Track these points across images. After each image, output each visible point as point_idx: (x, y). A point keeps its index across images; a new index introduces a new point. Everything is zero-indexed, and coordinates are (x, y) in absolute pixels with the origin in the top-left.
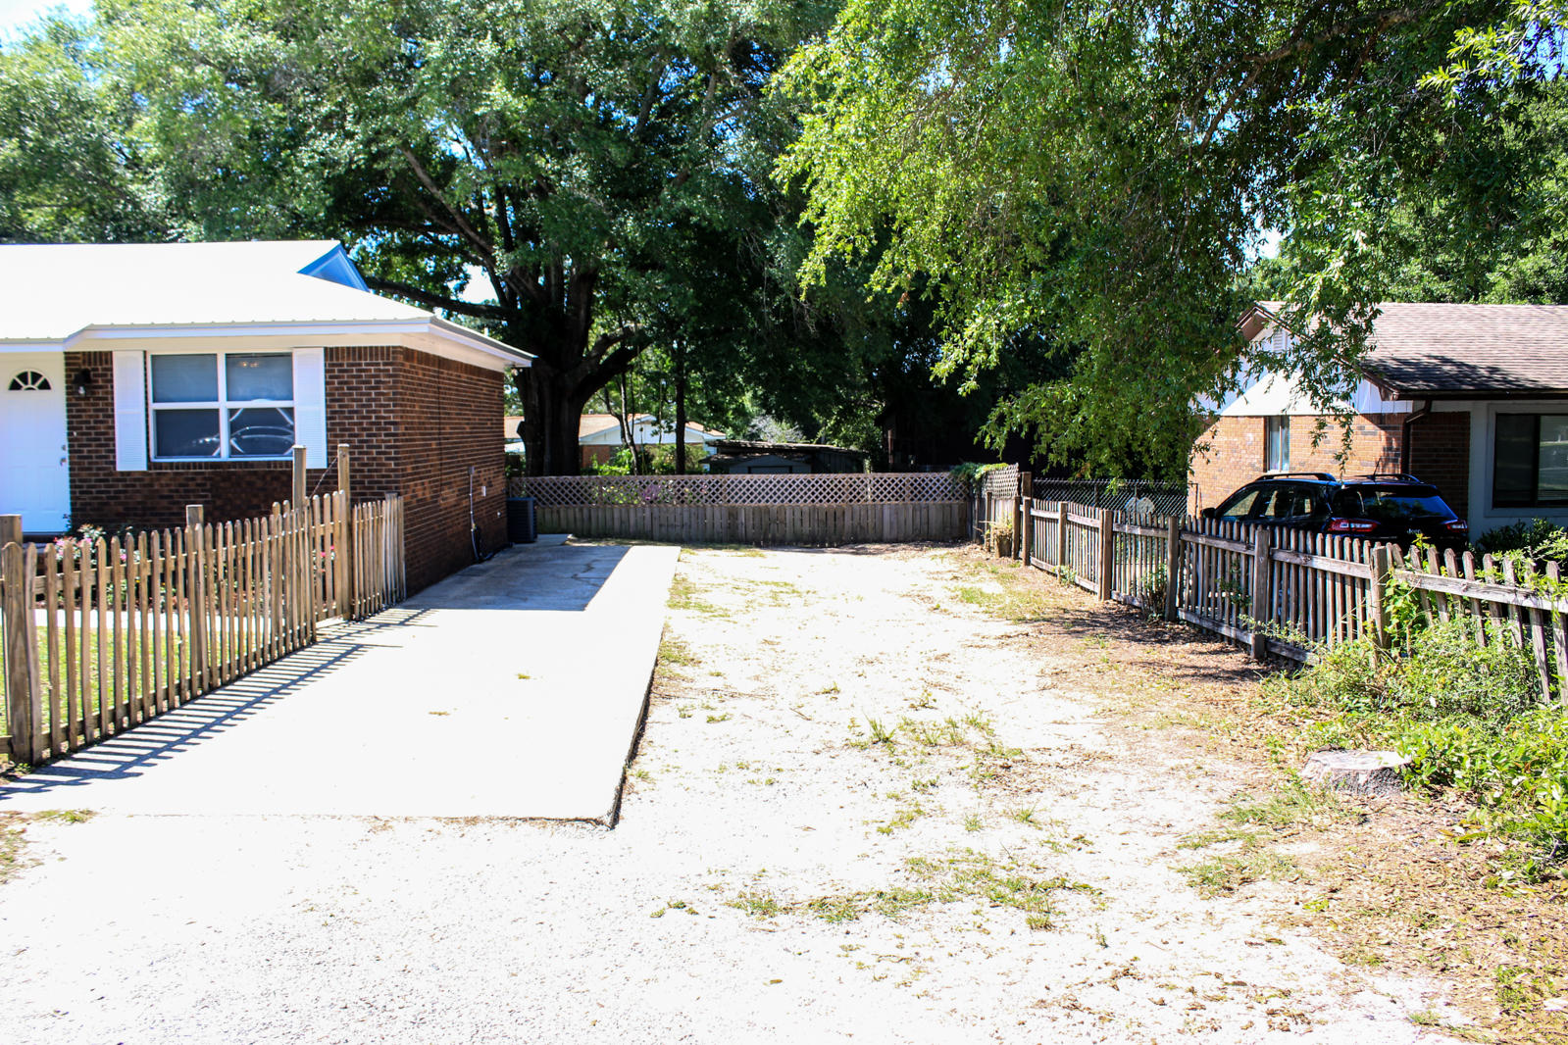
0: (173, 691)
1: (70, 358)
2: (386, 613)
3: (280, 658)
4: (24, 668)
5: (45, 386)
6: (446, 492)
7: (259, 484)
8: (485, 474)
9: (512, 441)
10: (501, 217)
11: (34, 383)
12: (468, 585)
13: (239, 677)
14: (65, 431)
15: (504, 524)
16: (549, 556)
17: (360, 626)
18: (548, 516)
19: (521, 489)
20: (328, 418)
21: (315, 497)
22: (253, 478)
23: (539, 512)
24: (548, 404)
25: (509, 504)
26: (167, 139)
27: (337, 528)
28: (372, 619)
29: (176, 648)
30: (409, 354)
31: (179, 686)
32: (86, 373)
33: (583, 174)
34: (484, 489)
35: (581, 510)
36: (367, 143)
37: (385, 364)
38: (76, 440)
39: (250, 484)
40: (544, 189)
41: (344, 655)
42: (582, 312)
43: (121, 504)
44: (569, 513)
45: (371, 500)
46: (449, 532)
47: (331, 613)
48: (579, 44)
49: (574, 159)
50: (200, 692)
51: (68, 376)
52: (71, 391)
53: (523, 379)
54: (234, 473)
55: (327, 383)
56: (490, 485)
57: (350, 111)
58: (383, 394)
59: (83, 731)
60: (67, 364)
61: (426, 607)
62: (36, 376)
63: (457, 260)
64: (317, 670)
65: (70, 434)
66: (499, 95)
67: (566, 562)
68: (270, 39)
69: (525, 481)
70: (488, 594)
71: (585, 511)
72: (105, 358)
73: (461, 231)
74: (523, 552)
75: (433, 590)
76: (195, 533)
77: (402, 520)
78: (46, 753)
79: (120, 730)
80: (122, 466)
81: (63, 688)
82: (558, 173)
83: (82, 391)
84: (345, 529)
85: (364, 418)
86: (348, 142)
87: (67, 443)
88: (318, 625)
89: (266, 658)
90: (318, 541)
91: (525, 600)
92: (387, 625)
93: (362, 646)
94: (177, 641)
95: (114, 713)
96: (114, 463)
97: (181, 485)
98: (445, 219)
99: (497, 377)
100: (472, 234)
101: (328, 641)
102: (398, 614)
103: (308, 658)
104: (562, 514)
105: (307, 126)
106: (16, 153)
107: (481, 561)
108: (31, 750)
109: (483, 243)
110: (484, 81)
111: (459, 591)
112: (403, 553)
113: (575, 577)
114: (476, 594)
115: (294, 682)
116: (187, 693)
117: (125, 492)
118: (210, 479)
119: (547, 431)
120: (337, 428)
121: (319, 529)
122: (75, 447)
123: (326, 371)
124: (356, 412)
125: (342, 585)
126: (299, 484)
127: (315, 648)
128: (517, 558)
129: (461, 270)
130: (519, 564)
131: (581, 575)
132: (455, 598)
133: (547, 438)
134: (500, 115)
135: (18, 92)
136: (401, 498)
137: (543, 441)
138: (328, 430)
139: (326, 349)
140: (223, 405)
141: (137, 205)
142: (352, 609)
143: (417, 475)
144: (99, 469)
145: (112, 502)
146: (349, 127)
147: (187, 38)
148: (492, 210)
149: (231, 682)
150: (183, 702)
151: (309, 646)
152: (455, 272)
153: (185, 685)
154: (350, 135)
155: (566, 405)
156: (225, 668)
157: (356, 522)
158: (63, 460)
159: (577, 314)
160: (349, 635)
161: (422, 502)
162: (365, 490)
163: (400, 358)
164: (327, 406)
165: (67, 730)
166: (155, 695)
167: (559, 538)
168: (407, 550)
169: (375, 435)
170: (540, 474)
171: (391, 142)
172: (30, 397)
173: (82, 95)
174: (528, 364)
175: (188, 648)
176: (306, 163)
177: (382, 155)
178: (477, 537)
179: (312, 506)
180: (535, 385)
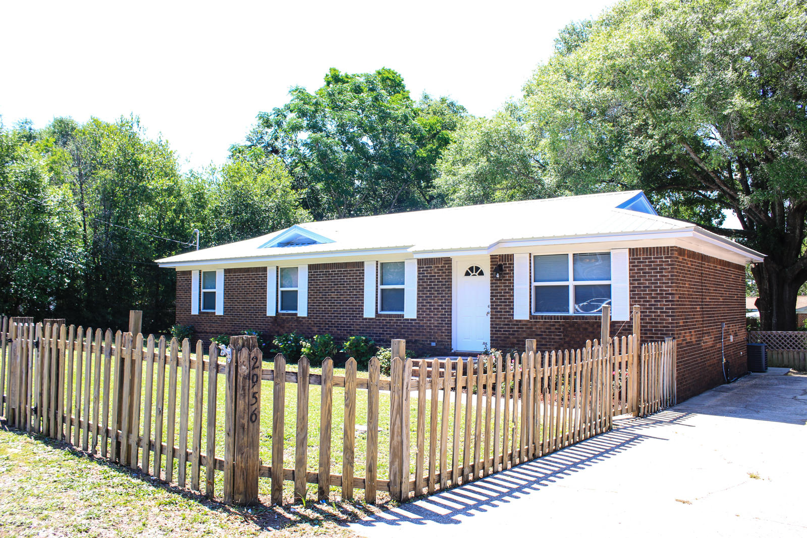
0: (506, 458)
1: (493, 258)
2: (662, 413)
3: (586, 439)
4: (399, 438)
5: (481, 273)
6: (706, 338)
7: (590, 329)
8: (732, 328)
9: (752, 311)
10: (744, 180)
11: (476, 272)
12: (719, 398)
13: (555, 451)
14: (489, 297)
15: (745, 360)
16: (776, 382)
17: (642, 421)
18: (774, 355)
19: (757, 338)
20: (631, 291)
21: (616, 338)
22: (587, 326)
23: (769, 353)
24: (775, 287)
25: (748, 346)
26: (554, 148)
27: (631, 358)
28: (652, 417)
29: (510, 429)
30: (681, 251)
31: (511, 455)
32: (500, 266)
33: (796, 144)
34: (732, 338)
35: (798, 353)
36: (660, 140)
37: (666, 258)
38: (494, 302)
39: (586, 329)
40: (770, 158)
41: (627, 442)
42: (798, 231)
43: (516, 338)
44: (789, 355)
45: (655, 341)
46: (708, 363)
47: (624, 411)
48: (791, 66)
49: (789, 138)
50: (526, 459)
51: (492, 268)
52: (493, 276)
53: (758, 270)
54: (576, 322)
55: (630, 270)
56: (736, 335)
57: (650, 123)
58: (665, 276)
59: (439, 481)
60: (491, 262)
61: (690, 411)
62: (477, 268)
63: (718, 206)
64: (607, 451)
65: (491, 299)
66: (738, 101)
67: (788, 387)
68: (606, 91)
69: (760, 333)
70: (732, 405)
71: (801, 354)
72: (510, 258)
73: (719, 188)
74: (757, 379)
75: (695, 400)
76: (528, 357)
77: (675, 354)
78: (411, 494)
79: (466, 482)
80: (516, 317)
81: (426, 453)
82: (779, 148)
83: (498, 276)
84: (636, 359)
85: (652, 290)
86: (650, 140)
87: (490, 304)
88: (614, 418)
89: (576, 440)
90: (617, 365)
91: (758, 412)
92: (661, 422)
93: (641, 436)
94: (511, 425)
95: (463, 470)
96: (513, 315)
97: (547, 329)
98: (709, 181)
99: (741, 268)
100: (725, 188)
101: (618, 430)
102: (669, 414)
103: (605, 441)
104: (785, 355)
105: (627, 134)
106: (487, 163)
107: (729, 382)
108: (401, 491)
109: (732, 193)
110: (728, 95)
111: (713, 401)
112: (675, 375)
113: (795, 398)
114: (724, 405)
115: (589, 459)
116: (515, 461)
117: (517, 331)
118: (563, 325)
119: (774, 304)
120: (635, 297)
121: (618, 358)
122: (494, 307)
123: (630, 263)
124: (648, 287)
125: (632, 394)
126: (605, 330)
127: (611, 434)
128: (753, 382)
129: (720, 213)
130: (755, 386)
131: (799, 397)
132: (709, 407)
133: (774, 307)
134: (739, 113)
135: (487, 134)
136: (675, 341)
137: (772, 310)
138: (631, 298)
139: (630, 249)
140: (571, 283)
141: (543, 185)
142: (639, 409)
143: (686, 327)
144: (505, 318)
145: (511, 336)
146: (650, 132)
147: (564, 96)
148: (737, 176)
149: (549, 454)
150: (514, 466)
151: (607, 432)
152: (717, 214)
153: (516, 454)
154: (651, 137)
155: (787, 288)
156: (546, 444)
157: (643, 355)
158: (488, 313)
159: (794, 232)
160: (632, 427)
161: (689, 344)
162: (651, 335)
163: (676, 254)
164: (631, 284)
165: (428, 480)
166: (493, 460)
167: (785, 370)
168: (678, 373)
169: (659, 301)
170: (771, 330)
171: (673, 137)
172: (475, 279)
173: (517, 132)
174: (761, 260)
175: (519, 431)
176: (627, 153)
177: (669, 146)
178: (726, 368)
179: (613, 343)
180: (766, 276)
